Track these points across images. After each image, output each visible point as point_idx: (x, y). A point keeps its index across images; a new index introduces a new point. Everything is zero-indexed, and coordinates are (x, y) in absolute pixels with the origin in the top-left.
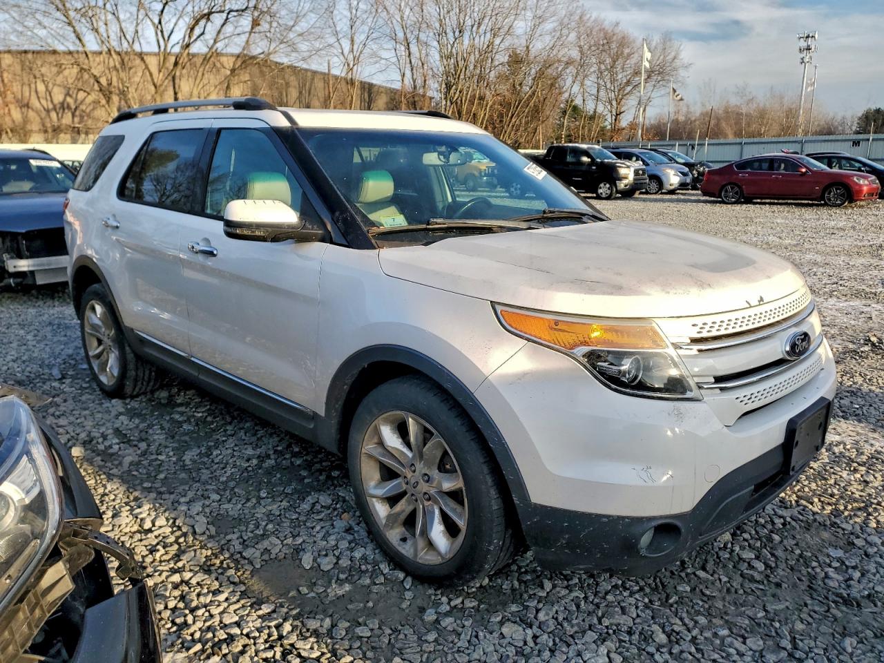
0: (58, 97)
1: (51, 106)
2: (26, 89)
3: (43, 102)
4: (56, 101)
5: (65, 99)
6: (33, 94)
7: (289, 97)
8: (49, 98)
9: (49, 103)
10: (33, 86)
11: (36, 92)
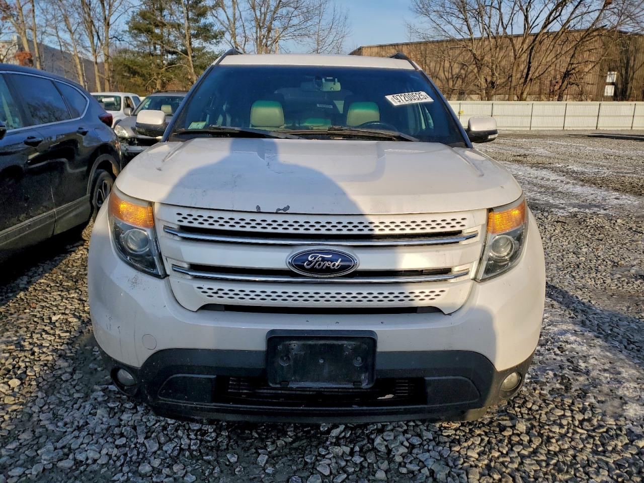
0: (456, 70)
1: (450, 76)
2: (438, 65)
3: (446, 74)
4: (454, 73)
5: (460, 71)
6: (441, 68)
7: (636, 62)
8: (450, 71)
9: (450, 74)
10: (443, 63)
11: (444, 68)
